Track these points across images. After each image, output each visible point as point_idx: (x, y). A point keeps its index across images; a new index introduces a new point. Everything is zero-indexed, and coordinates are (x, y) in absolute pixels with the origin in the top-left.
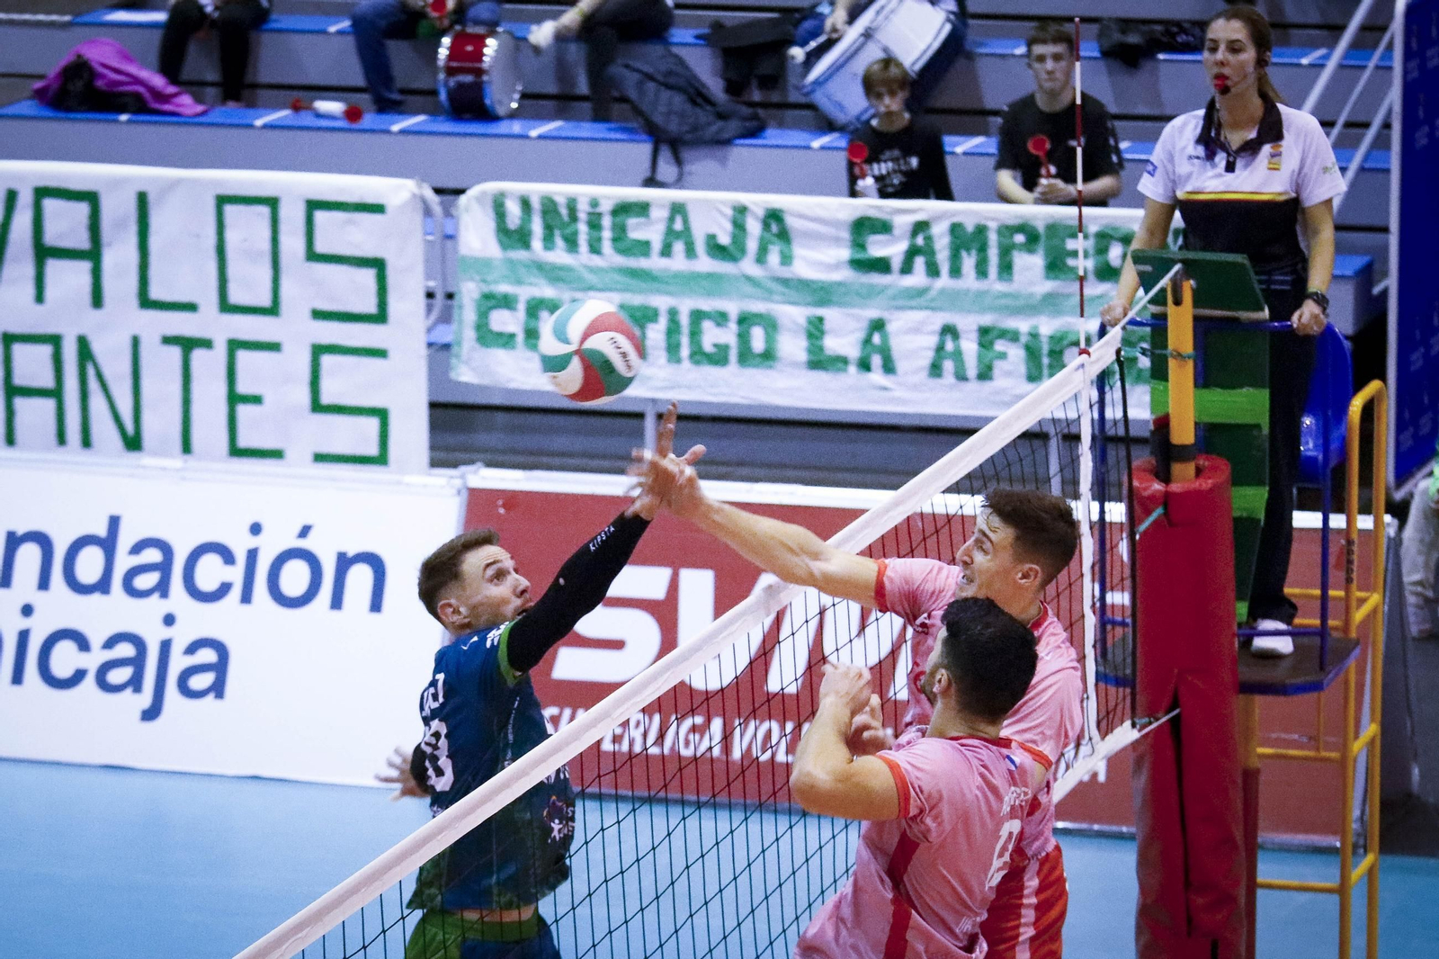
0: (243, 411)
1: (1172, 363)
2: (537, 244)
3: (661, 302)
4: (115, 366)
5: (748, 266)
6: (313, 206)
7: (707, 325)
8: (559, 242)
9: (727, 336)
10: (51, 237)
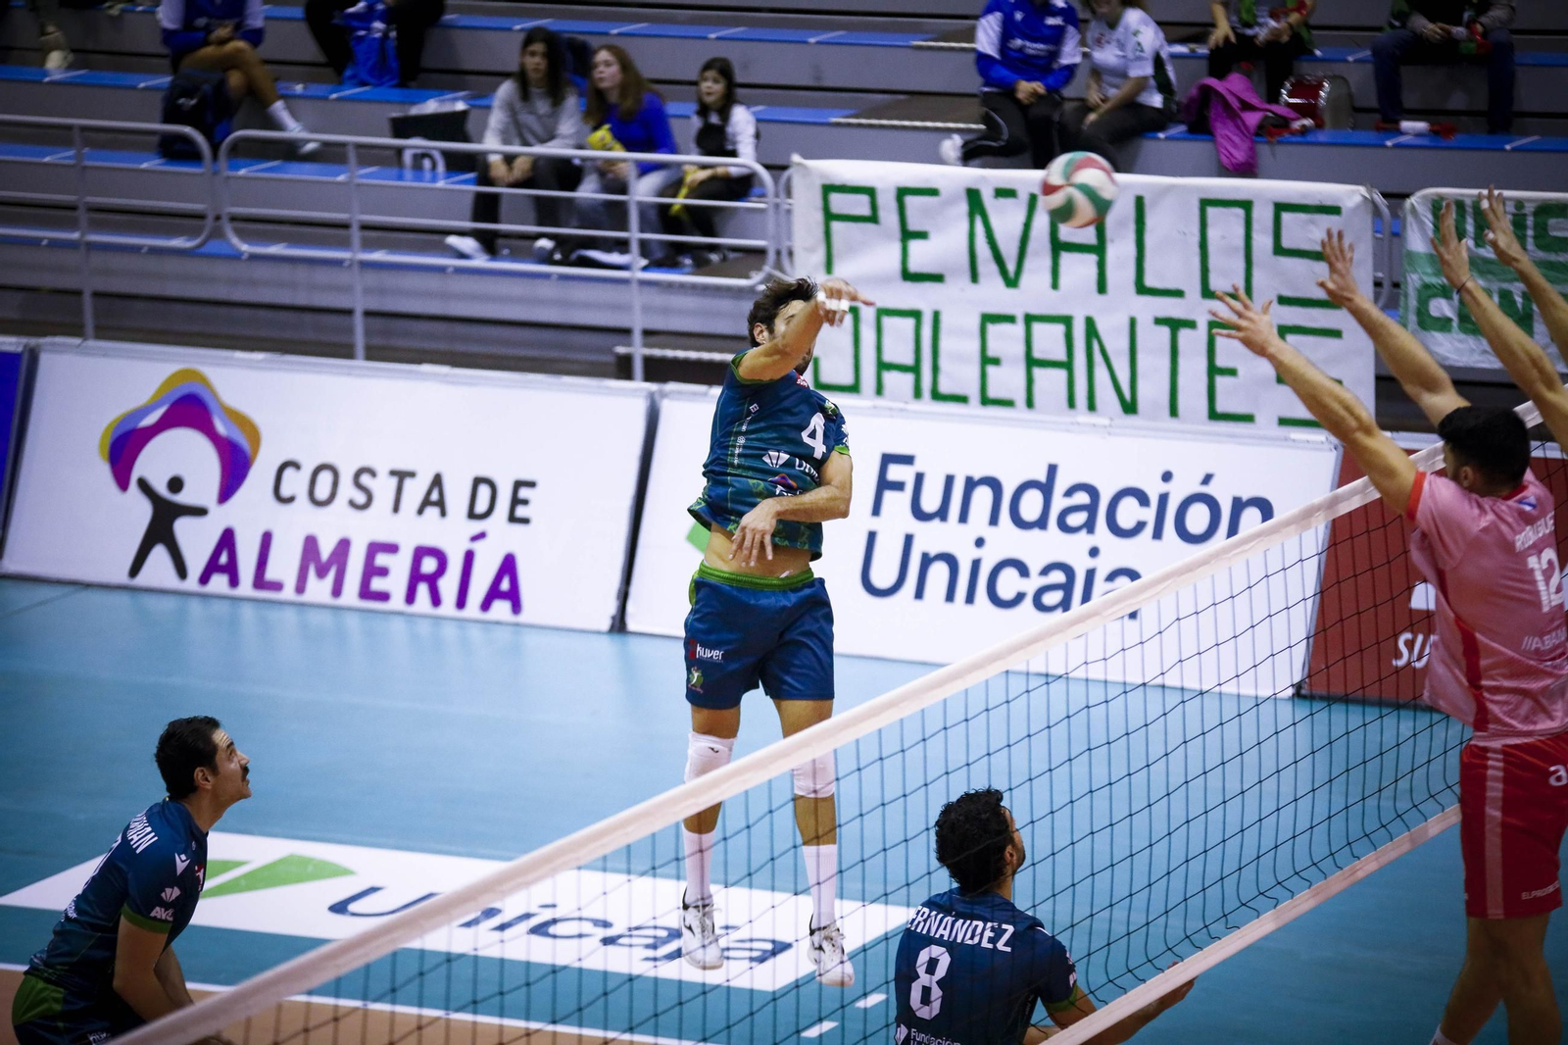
0: (1221, 381)
4: (1116, 342)
6: (1281, 208)
10: (1065, 235)
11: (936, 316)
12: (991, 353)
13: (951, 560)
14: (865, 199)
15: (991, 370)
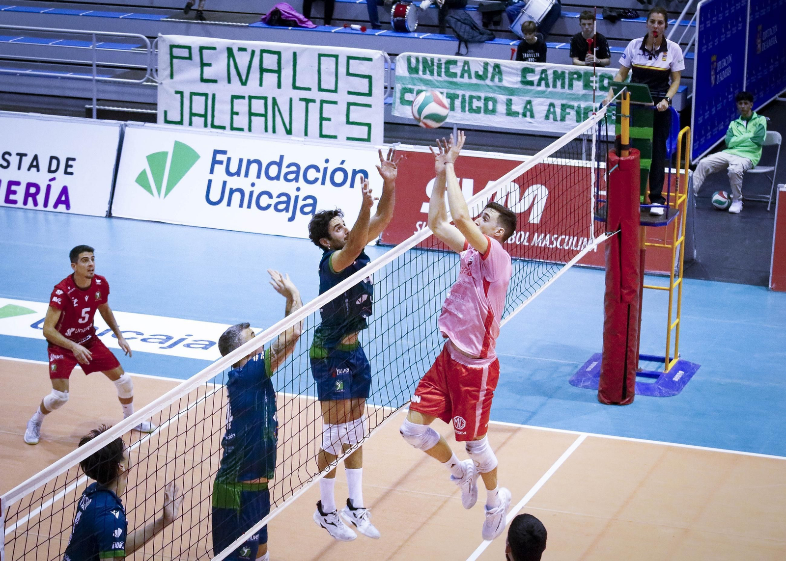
0: (324, 122)
1: (622, 119)
2: (421, 73)
3: (460, 92)
4: (284, 108)
5: (488, 82)
6: (349, 58)
7: (474, 100)
8: (428, 72)
9: (481, 104)
10: (265, 66)
11: (214, 95)
12: (235, 110)
13: (242, 192)
14: (187, 50)
15: (235, 117)
